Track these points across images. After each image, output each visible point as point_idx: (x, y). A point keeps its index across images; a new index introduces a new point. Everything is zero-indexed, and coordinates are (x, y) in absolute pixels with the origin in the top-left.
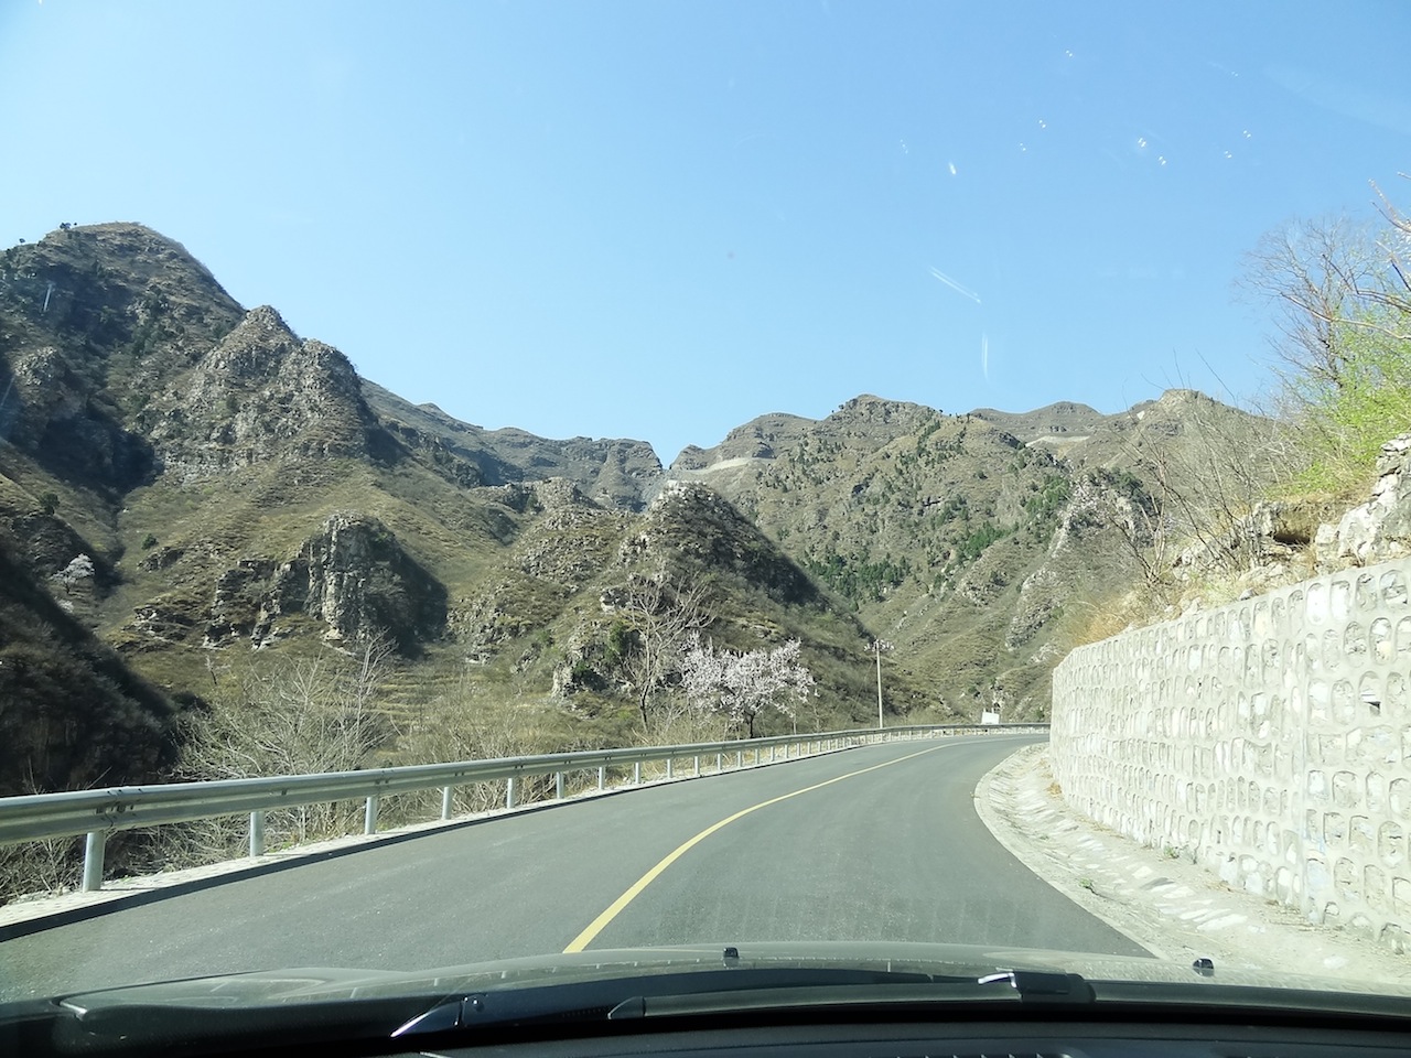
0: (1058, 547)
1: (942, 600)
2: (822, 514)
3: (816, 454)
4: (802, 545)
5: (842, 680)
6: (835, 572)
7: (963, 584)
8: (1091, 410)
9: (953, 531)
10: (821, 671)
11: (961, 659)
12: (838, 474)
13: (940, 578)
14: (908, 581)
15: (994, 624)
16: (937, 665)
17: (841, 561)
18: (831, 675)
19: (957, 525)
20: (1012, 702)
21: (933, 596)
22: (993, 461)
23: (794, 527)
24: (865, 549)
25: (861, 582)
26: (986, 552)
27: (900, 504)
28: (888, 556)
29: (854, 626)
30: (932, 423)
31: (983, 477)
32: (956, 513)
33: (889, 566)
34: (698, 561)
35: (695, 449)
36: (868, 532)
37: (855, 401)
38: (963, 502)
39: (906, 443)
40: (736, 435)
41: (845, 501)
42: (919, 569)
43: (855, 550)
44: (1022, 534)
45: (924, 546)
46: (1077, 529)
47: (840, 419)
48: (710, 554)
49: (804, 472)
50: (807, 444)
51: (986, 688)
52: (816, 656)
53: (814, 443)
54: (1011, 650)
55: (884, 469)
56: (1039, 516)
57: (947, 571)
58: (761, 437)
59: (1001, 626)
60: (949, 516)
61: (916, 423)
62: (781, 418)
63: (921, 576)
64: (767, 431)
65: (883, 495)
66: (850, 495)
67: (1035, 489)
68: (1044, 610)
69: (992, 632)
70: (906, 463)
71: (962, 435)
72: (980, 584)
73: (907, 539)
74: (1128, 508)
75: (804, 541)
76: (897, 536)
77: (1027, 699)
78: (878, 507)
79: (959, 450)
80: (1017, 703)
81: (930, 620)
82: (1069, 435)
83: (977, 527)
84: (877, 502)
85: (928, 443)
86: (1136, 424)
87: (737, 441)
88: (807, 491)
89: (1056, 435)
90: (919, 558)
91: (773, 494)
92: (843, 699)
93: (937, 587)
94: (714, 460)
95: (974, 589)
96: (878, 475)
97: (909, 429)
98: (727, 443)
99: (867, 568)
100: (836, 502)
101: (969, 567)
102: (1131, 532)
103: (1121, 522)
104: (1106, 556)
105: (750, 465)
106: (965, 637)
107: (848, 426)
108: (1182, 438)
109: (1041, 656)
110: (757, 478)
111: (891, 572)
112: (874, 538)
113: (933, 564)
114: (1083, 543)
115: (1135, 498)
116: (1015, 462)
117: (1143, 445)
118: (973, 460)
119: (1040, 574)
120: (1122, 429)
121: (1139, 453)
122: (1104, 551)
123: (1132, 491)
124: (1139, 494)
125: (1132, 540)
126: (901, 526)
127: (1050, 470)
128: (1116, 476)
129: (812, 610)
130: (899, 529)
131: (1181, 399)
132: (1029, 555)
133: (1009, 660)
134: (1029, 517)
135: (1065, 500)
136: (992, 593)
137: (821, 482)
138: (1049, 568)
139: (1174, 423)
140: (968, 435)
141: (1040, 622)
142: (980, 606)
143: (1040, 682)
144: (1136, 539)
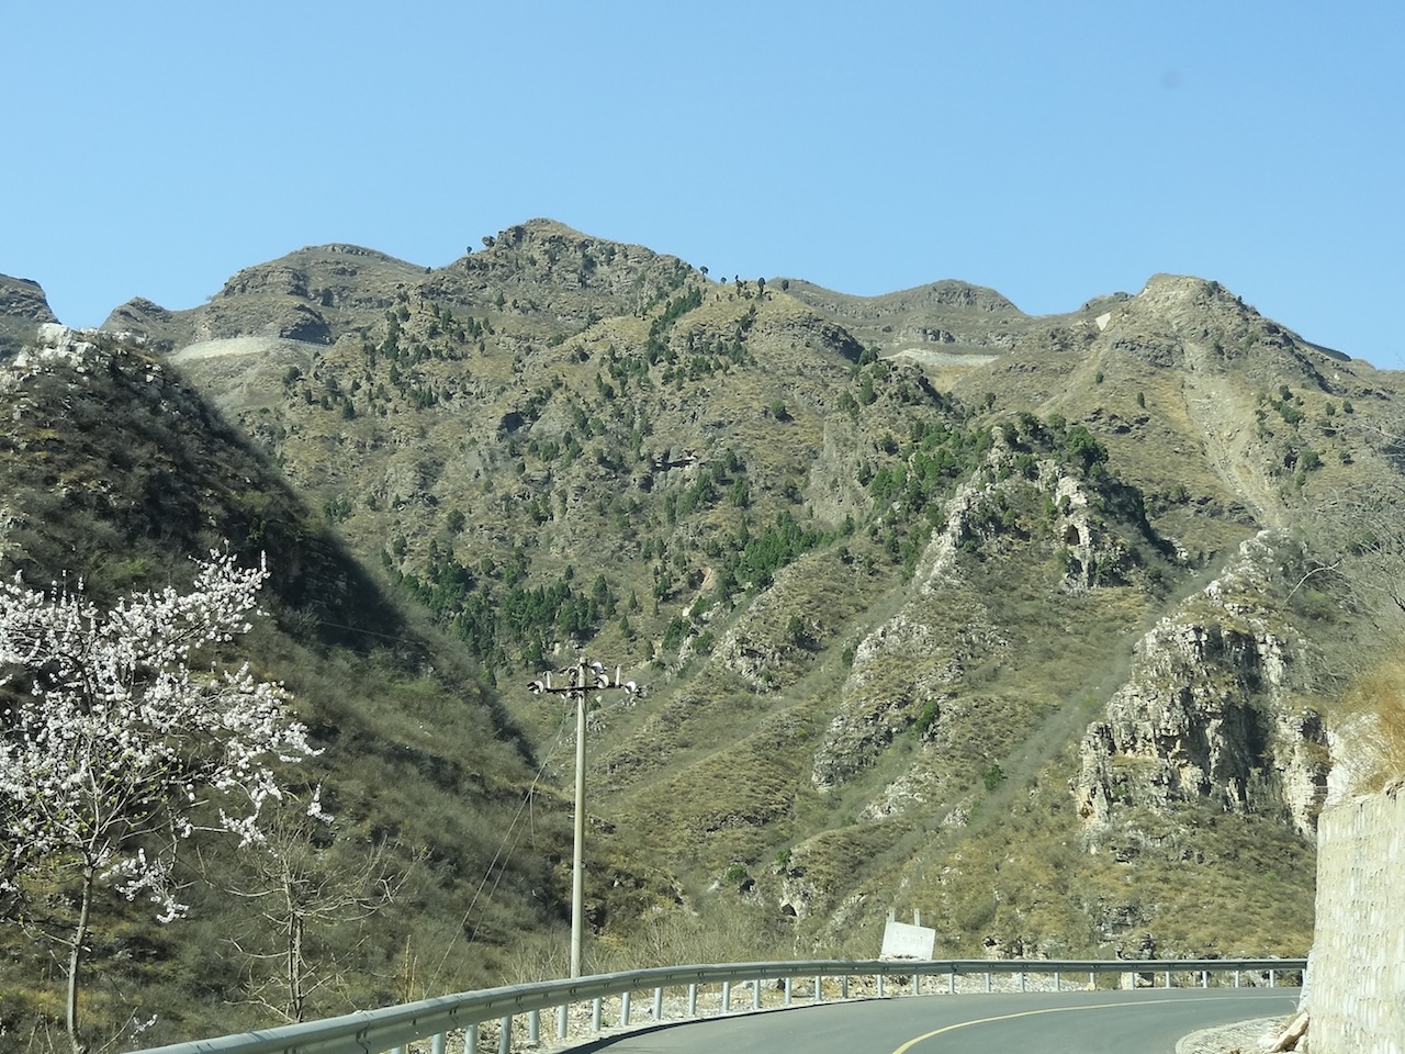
0: (935, 572)
1: (682, 674)
2: (428, 472)
3: (424, 340)
4: (378, 538)
5: (446, 838)
6: (449, 602)
7: (729, 641)
8: (1005, 304)
9: (713, 527)
10: (396, 814)
11: (718, 805)
12: (470, 388)
13: (679, 628)
14: (609, 632)
15: (790, 732)
16: (663, 818)
17: (464, 579)
18: (420, 824)
19: (721, 515)
20: (821, 905)
21: (661, 665)
22: (807, 385)
23: (363, 497)
24: (520, 556)
25: (505, 630)
26: (783, 577)
27: (602, 461)
28: (570, 574)
29: (484, 710)
30: (682, 293)
31: (784, 416)
32: (723, 489)
33: (569, 595)
34: (105, 527)
35: (146, 308)
36: (527, 518)
37: (519, 232)
38: (738, 467)
39: (625, 332)
40: (247, 283)
41: (481, 446)
42: (634, 604)
43: (497, 554)
44: (859, 542)
45: (648, 557)
46: (976, 537)
47: (484, 266)
48: (137, 511)
49: (395, 378)
50: (406, 316)
51: (768, 871)
52: (386, 776)
53: (421, 315)
54: (823, 789)
55: (573, 382)
56: (896, 506)
57: (695, 614)
58: (304, 294)
59: (804, 738)
60: (706, 495)
61: (649, 291)
62: (351, 257)
63: (639, 622)
64: (318, 283)
65: (568, 440)
66: (493, 434)
67: (891, 448)
68: (899, 706)
69: (784, 751)
70: (620, 374)
71: (747, 324)
72: (764, 644)
73: (613, 541)
74: (1079, 500)
75: (382, 530)
76: (592, 532)
77: (854, 899)
78: (555, 464)
79: (738, 354)
80: (832, 906)
81: (652, 719)
82: (959, 352)
83: (766, 523)
84: (551, 453)
85: (672, 334)
86: (1091, 337)
87: (248, 299)
88: (400, 419)
89: (934, 348)
90: (637, 582)
91: (322, 422)
92: (447, 885)
93: (672, 645)
94: (191, 337)
95: (751, 653)
96: (559, 396)
97: (634, 301)
98: (222, 302)
99: (520, 596)
100: (463, 447)
101: (744, 607)
102: (1082, 550)
103: (1064, 529)
104: (1031, 598)
105: (272, 353)
106: (727, 758)
107: (500, 285)
108: (1179, 373)
109: (886, 805)
110: (287, 382)
111: (573, 609)
112: (542, 533)
113: (666, 596)
114: (984, 568)
115: (1092, 481)
116: (854, 389)
117: (1105, 381)
118: (764, 378)
119: (895, 628)
120: (1065, 346)
121: (1096, 395)
122: (1026, 589)
123: (1086, 468)
124: (1102, 474)
125: (1084, 567)
126: (601, 510)
127: (925, 412)
128: (1057, 434)
129: (386, 666)
130: (597, 517)
131: (1183, 294)
132: (872, 587)
133: (819, 812)
134: (876, 507)
135: (954, 473)
136: (789, 664)
137: (432, 402)
138: (913, 617)
139: (1166, 342)
140: (758, 325)
141: (889, 732)
142: (763, 692)
143: (886, 860)
144: (1093, 566)
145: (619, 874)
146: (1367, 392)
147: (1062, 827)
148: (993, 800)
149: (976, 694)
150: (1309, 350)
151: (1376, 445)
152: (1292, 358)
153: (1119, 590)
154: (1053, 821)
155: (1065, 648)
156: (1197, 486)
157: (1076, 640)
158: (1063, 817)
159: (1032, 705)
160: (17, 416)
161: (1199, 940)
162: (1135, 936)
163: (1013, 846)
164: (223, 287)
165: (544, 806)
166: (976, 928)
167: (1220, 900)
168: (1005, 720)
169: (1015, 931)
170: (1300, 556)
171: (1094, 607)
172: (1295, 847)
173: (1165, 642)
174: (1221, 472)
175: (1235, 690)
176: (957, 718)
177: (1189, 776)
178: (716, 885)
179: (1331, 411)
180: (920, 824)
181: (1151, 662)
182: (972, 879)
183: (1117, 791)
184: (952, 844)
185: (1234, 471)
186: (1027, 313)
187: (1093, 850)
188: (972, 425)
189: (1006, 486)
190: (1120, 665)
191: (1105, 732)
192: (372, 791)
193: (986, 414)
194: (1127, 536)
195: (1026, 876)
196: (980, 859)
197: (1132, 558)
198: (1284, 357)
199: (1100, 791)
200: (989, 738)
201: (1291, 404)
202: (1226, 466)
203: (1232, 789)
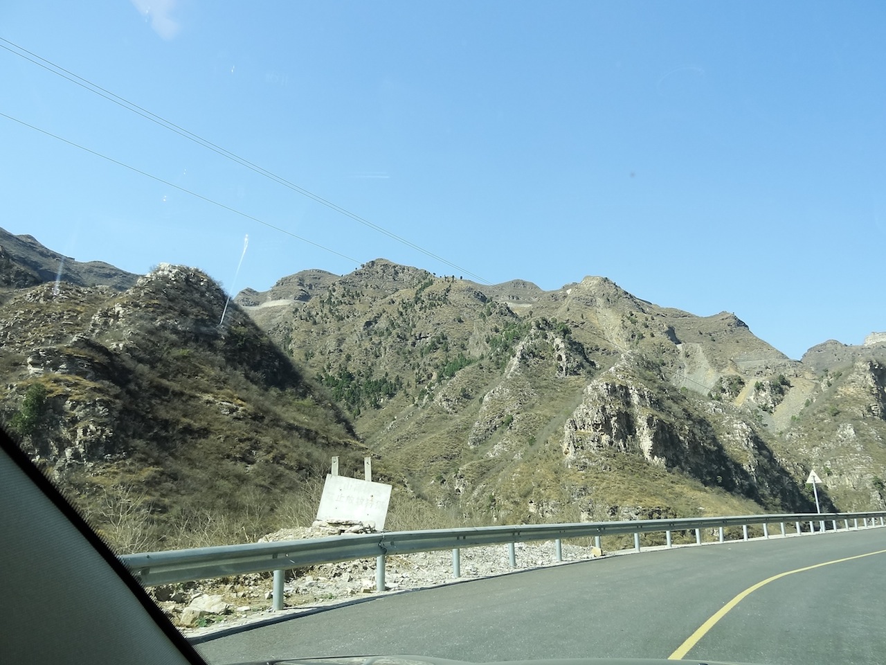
0: (512, 371)
1: (424, 408)
2: (340, 341)
3: (340, 298)
4: (322, 364)
5: (306, 461)
6: (345, 385)
7: (440, 396)
8: (536, 287)
9: (436, 358)
11: (434, 453)
12: (356, 314)
13: (424, 392)
14: (400, 394)
15: (461, 427)
16: (414, 458)
17: (350, 377)
18: (295, 455)
19: (439, 355)
20: (470, 489)
21: (417, 405)
22: (468, 310)
23: (318, 350)
24: (370, 369)
25: (364, 394)
26: (459, 374)
28: (387, 375)
30: (427, 281)
31: (460, 321)
32: (439, 346)
33: (386, 382)
35: (251, 291)
36: (373, 356)
37: (373, 263)
38: (445, 338)
39: (407, 294)
40: (284, 282)
41: (358, 332)
42: (408, 385)
43: (363, 369)
44: (485, 362)
45: (414, 369)
46: (526, 359)
47: (361, 274)
48: (189, 332)
49: (330, 311)
50: (334, 291)
51: (451, 476)
52: (283, 436)
53: (339, 290)
54: (472, 447)
55: (389, 311)
56: (498, 349)
57: (429, 388)
58: (303, 285)
59: (465, 429)
60: (433, 347)
61: (416, 281)
62: (319, 274)
63: (410, 391)
64: (307, 282)
65: (387, 330)
66: (362, 328)
67: (497, 331)
68: (499, 418)
69: (459, 433)
70: (406, 307)
71: (448, 291)
72: (452, 397)
73: (402, 363)
74: (562, 346)
75: (324, 361)
76: (395, 360)
77: (481, 486)
78: (382, 338)
79: (445, 299)
80: (473, 489)
81: (413, 423)
82: (521, 303)
83: (454, 357)
84: (382, 334)
85: (423, 294)
86: (565, 297)
87: (283, 287)
88: (332, 325)
89: (512, 302)
90: (410, 377)
91: (305, 326)
93: (421, 398)
94: (265, 300)
95: (448, 400)
96: (385, 315)
97: (411, 284)
98: (276, 288)
99: (369, 383)
100: (352, 333)
101: (445, 384)
102: (563, 363)
103: (557, 356)
104: (545, 380)
105: (292, 305)
106: (438, 436)
107: (367, 280)
108: (595, 308)
109: (494, 452)
110: (294, 313)
111: (387, 387)
112: (378, 361)
113: (419, 382)
114: (529, 369)
115: (566, 340)
116: (484, 311)
117: (570, 311)
118: (454, 309)
119: (497, 390)
120: (556, 300)
121: (567, 315)
122: (544, 376)
123: (564, 336)
124: (569, 338)
125: (564, 369)
126: (398, 353)
127: (508, 319)
128: (554, 325)
129: (292, 394)
130: (397, 355)
131: (596, 282)
132: (490, 377)
133: (470, 455)
134: (492, 350)
135: (518, 339)
136: (461, 404)
137: (342, 319)
138: (504, 386)
139: (590, 298)
140: (452, 291)
141: (495, 427)
142: (451, 413)
143: (493, 472)
144: (567, 369)
145: (381, 475)
146: (658, 314)
147: (558, 458)
148: (531, 449)
149: (526, 413)
150: (638, 301)
151: (662, 331)
152: (633, 303)
153: (576, 377)
154: (554, 456)
155: (558, 397)
156: (601, 344)
157: (561, 394)
158: (558, 454)
159: (546, 417)
160: (142, 295)
161: (611, 501)
162: (586, 499)
163: (539, 466)
164: (276, 284)
165: (353, 449)
166: (525, 496)
167: (618, 485)
168: (537, 422)
169: (540, 498)
170: (643, 359)
171: (568, 383)
172: (645, 465)
173: (595, 389)
174: (610, 341)
175: (621, 406)
176: (519, 421)
177: (605, 438)
178: (433, 481)
179: (647, 320)
180: (506, 459)
181: (590, 396)
182: (524, 478)
183: (578, 445)
184: (517, 465)
185: (614, 339)
186: (544, 290)
187: (569, 467)
188: (524, 322)
189: (536, 341)
190: (578, 398)
191: (573, 422)
192: (276, 442)
193: (530, 318)
194: (579, 358)
195: (544, 477)
196: (527, 470)
197: (580, 366)
198: (630, 302)
199: (572, 444)
200: (531, 428)
201: (633, 317)
202: (611, 338)
203: (621, 443)
